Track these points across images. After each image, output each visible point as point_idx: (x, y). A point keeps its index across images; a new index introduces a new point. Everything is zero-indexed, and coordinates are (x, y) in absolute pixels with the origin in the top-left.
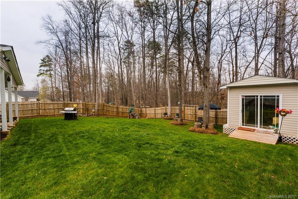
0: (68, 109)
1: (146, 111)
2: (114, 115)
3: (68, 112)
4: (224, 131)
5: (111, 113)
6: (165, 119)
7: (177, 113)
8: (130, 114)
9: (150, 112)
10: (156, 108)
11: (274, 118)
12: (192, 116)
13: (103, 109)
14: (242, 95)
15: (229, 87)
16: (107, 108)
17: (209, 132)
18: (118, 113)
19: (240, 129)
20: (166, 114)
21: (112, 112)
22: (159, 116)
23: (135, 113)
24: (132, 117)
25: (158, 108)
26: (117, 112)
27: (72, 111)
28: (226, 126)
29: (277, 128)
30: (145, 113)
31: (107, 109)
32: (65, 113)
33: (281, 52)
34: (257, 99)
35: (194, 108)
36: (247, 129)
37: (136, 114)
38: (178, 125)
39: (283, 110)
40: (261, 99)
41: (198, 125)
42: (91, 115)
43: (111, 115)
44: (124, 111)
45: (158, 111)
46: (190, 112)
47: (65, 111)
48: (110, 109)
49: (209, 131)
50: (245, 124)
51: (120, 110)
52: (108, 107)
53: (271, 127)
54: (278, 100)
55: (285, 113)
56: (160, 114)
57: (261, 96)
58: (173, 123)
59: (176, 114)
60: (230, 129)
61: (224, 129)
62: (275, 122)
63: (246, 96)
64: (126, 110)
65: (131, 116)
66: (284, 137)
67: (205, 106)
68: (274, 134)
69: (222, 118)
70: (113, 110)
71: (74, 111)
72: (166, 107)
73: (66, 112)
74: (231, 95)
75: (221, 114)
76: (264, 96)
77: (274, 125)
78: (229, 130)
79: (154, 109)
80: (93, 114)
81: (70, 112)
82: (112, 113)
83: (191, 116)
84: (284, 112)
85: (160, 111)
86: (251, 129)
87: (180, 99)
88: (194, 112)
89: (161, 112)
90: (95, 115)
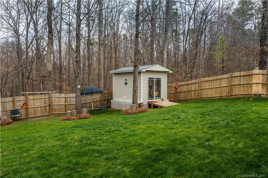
34: (154, 80)
35: (48, 96)
46: (39, 104)
69: (85, 103)
88: (46, 102)
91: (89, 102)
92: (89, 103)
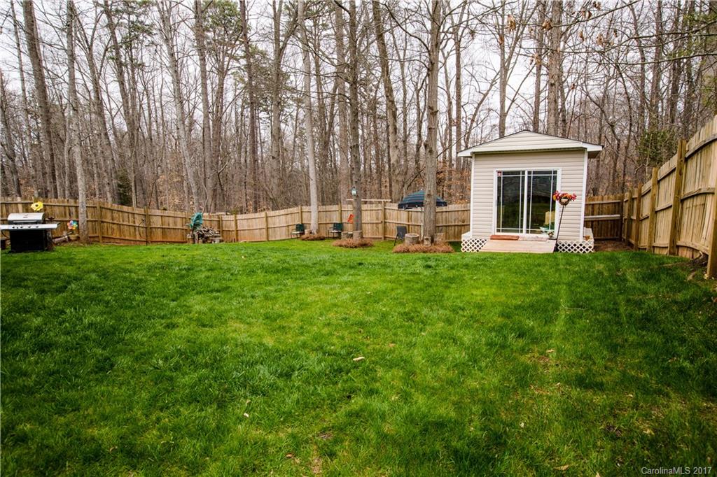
0: (22, 218)
1: (236, 223)
2: (138, 238)
3: (26, 227)
4: (463, 247)
5: (127, 233)
6: (303, 240)
7: (334, 222)
8: (195, 233)
9: (249, 226)
10: (271, 213)
11: (547, 213)
12: (375, 228)
13: (103, 222)
14: (499, 170)
15: (474, 153)
16: (112, 217)
17: (439, 251)
18: (151, 233)
19: (493, 238)
20: (301, 228)
21: (132, 229)
22: (281, 235)
23: (208, 231)
24: (201, 241)
25: (277, 213)
26: (149, 230)
27: (37, 222)
28: (467, 237)
29: (552, 231)
30: (234, 229)
31: (113, 219)
32: (12, 232)
33: (553, 82)
34: (523, 178)
35: (380, 207)
36: (505, 237)
37: (210, 232)
38: (356, 247)
39: (563, 195)
40: (529, 178)
41: (413, 238)
42: (64, 241)
43: (127, 238)
44: (169, 225)
45: (277, 220)
46: (369, 218)
47: (11, 223)
48: (123, 221)
49: (438, 248)
50: (501, 229)
51: (156, 222)
52: (116, 215)
53: (543, 229)
54: (555, 178)
55: (566, 200)
56: (284, 228)
57: (529, 173)
58: (343, 244)
59: (332, 226)
60: (476, 241)
61: (464, 242)
62: (548, 221)
63: (505, 173)
64: (175, 223)
65: (197, 238)
66: (560, 245)
67: (428, 195)
68: (548, 240)
69: (446, 226)
70: (134, 222)
71: (43, 223)
72: (301, 209)
73: (16, 227)
74: (477, 170)
75: (444, 217)
76: (535, 172)
77: (547, 226)
78: (473, 243)
79: (263, 214)
80: (72, 237)
81: (33, 227)
82: (130, 234)
83: (372, 228)
84: (566, 198)
85: (282, 220)
86: (513, 236)
87: (356, 182)
88: (380, 216)
89: (287, 222)
90: (78, 238)
91: (453, 224)
92: (455, 226)
